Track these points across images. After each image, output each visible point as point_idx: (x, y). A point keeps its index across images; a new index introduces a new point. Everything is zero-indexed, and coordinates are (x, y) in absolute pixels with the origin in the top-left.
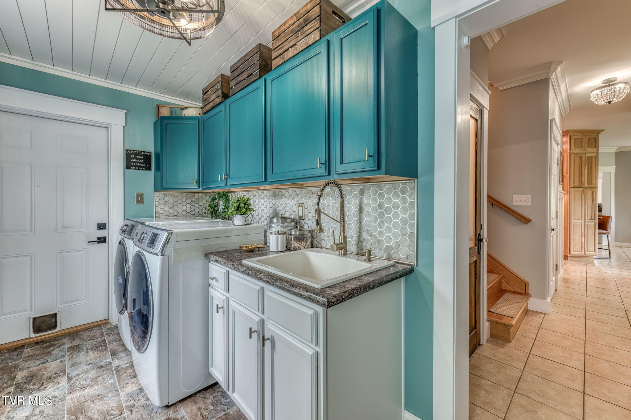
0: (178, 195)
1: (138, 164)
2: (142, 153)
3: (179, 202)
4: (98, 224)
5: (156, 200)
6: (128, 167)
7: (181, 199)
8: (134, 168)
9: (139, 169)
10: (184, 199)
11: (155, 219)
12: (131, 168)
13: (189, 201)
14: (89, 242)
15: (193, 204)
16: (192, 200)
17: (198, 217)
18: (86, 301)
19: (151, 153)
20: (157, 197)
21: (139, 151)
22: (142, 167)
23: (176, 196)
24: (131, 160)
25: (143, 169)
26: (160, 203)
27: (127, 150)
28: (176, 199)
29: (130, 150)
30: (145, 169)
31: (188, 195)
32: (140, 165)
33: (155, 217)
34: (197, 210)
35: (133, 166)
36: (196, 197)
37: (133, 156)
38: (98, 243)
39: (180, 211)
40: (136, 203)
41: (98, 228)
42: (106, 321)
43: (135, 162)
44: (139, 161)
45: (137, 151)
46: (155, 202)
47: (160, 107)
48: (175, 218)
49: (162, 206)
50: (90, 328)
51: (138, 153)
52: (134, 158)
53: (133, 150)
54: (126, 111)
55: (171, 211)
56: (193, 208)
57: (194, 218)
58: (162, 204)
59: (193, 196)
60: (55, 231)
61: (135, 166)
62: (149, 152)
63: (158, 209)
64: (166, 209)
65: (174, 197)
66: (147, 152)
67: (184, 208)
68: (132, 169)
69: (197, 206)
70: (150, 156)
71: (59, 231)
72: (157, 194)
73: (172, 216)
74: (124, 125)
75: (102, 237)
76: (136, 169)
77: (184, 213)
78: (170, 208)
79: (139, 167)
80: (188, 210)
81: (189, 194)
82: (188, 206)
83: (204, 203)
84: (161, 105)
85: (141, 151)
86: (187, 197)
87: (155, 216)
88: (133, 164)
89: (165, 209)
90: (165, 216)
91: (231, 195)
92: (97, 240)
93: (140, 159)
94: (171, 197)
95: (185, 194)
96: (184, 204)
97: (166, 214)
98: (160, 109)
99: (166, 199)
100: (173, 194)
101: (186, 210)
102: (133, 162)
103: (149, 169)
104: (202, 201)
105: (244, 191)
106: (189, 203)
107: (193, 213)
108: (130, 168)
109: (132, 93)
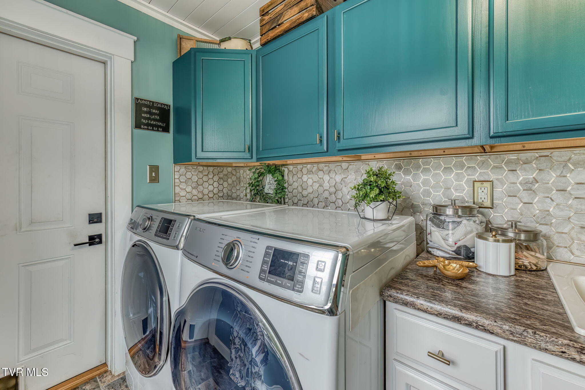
0: (203, 169)
1: (152, 122)
2: (157, 105)
3: (205, 179)
4: (89, 215)
5: (176, 177)
6: (138, 125)
7: (206, 175)
8: (146, 127)
9: (153, 130)
10: (211, 176)
11: (175, 205)
12: (142, 127)
13: (216, 178)
14: (75, 245)
15: (221, 182)
16: (220, 176)
17: (227, 199)
18: (69, 342)
19: (170, 106)
20: (176, 172)
21: (153, 102)
22: (158, 127)
23: (200, 171)
24: (143, 115)
25: (158, 130)
26: (181, 181)
27: (136, 98)
28: (201, 175)
29: (141, 99)
30: (161, 129)
31: (215, 170)
32: (155, 123)
33: (175, 202)
34: (225, 191)
35: (145, 124)
36: (225, 173)
37: (145, 109)
38: (90, 245)
39: (206, 191)
40: (148, 181)
41: (90, 221)
42: (103, 370)
43: (148, 119)
44: (153, 116)
45: (150, 101)
46: (174, 179)
47: (182, 39)
48: (199, 203)
49: (183, 186)
50: (78, 386)
51: (152, 105)
52: (146, 113)
53: (145, 100)
54: (136, 38)
55: (195, 192)
56: (221, 188)
57: (222, 202)
58: (183, 182)
59: (221, 171)
60: (17, 230)
61: (148, 125)
62: (167, 105)
63: (177, 190)
64: (189, 189)
65: (199, 173)
66: (165, 105)
67: (211, 188)
68: (143, 129)
69: (225, 184)
70: (169, 110)
71: (23, 230)
72: (177, 168)
73: (195, 200)
74: (133, 60)
75: (95, 235)
76: (149, 129)
77: (211, 195)
78: (193, 188)
79: (153, 126)
80: (216, 190)
81: (216, 168)
82: (216, 184)
83: (233, 181)
84: (184, 37)
85: (156, 103)
86: (214, 172)
87: (175, 200)
88: (144, 121)
89: (186, 189)
90: (188, 200)
91: (287, 169)
92: (87, 241)
93: (155, 114)
94: (195, 171)
95: (211, 169)
96: (211, 182)
97: (189, 196)
98: (182, 42)
99: (189, 175)
100: (197, 168)
101: (213, 191)
102: (145, 118)
103: (166, 129)
104: (231, 178)
105: (318, 163)
106: (217, 180)
107: (221, 194)
108: (140, 128)
109: (143, 12)
